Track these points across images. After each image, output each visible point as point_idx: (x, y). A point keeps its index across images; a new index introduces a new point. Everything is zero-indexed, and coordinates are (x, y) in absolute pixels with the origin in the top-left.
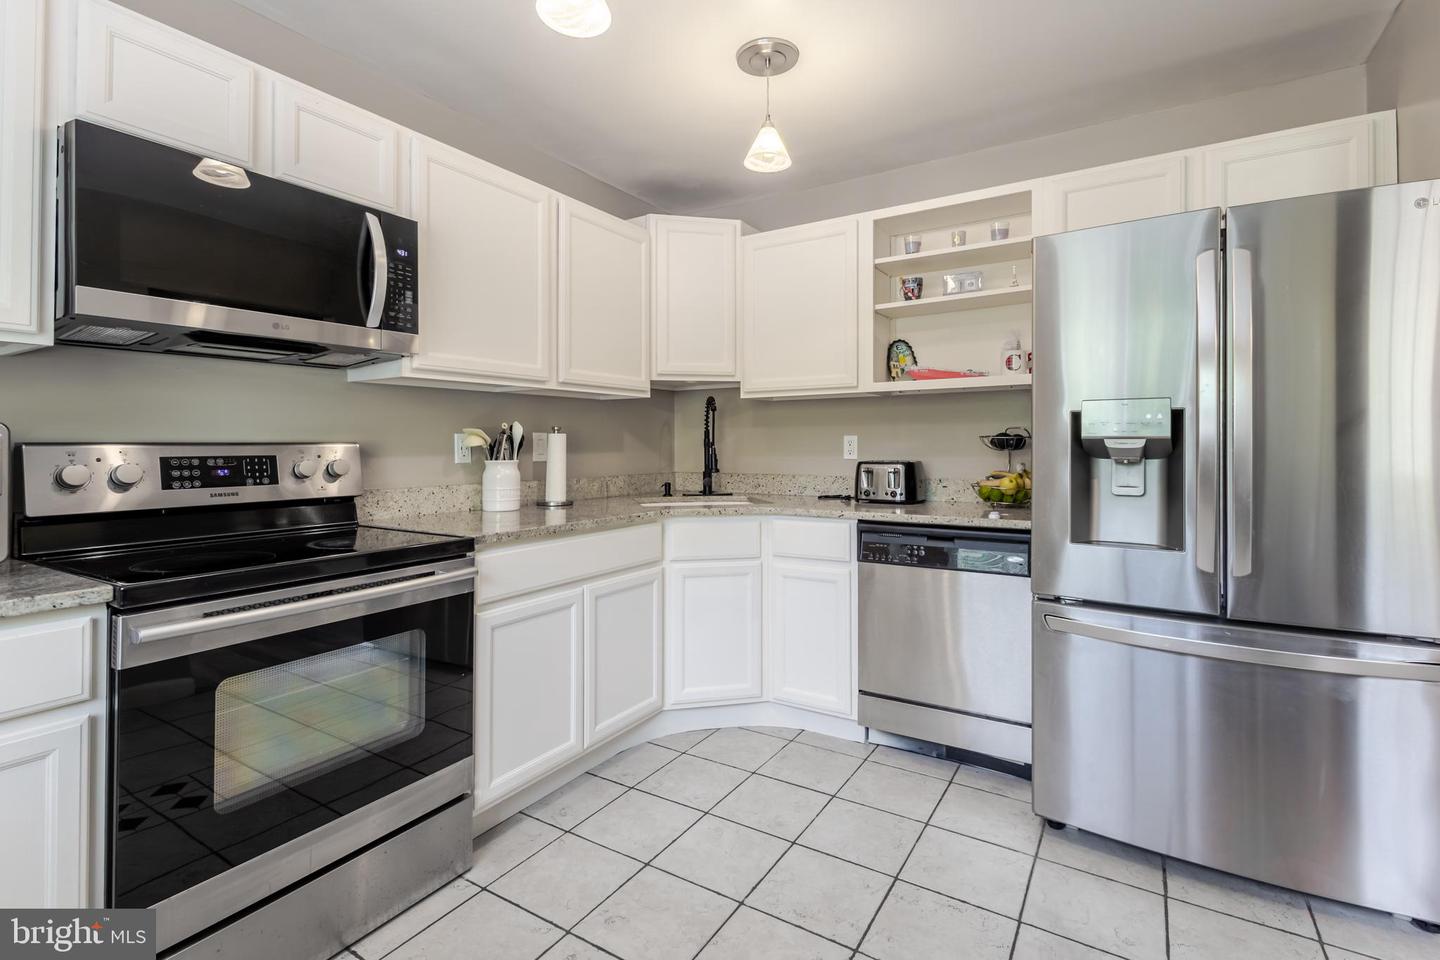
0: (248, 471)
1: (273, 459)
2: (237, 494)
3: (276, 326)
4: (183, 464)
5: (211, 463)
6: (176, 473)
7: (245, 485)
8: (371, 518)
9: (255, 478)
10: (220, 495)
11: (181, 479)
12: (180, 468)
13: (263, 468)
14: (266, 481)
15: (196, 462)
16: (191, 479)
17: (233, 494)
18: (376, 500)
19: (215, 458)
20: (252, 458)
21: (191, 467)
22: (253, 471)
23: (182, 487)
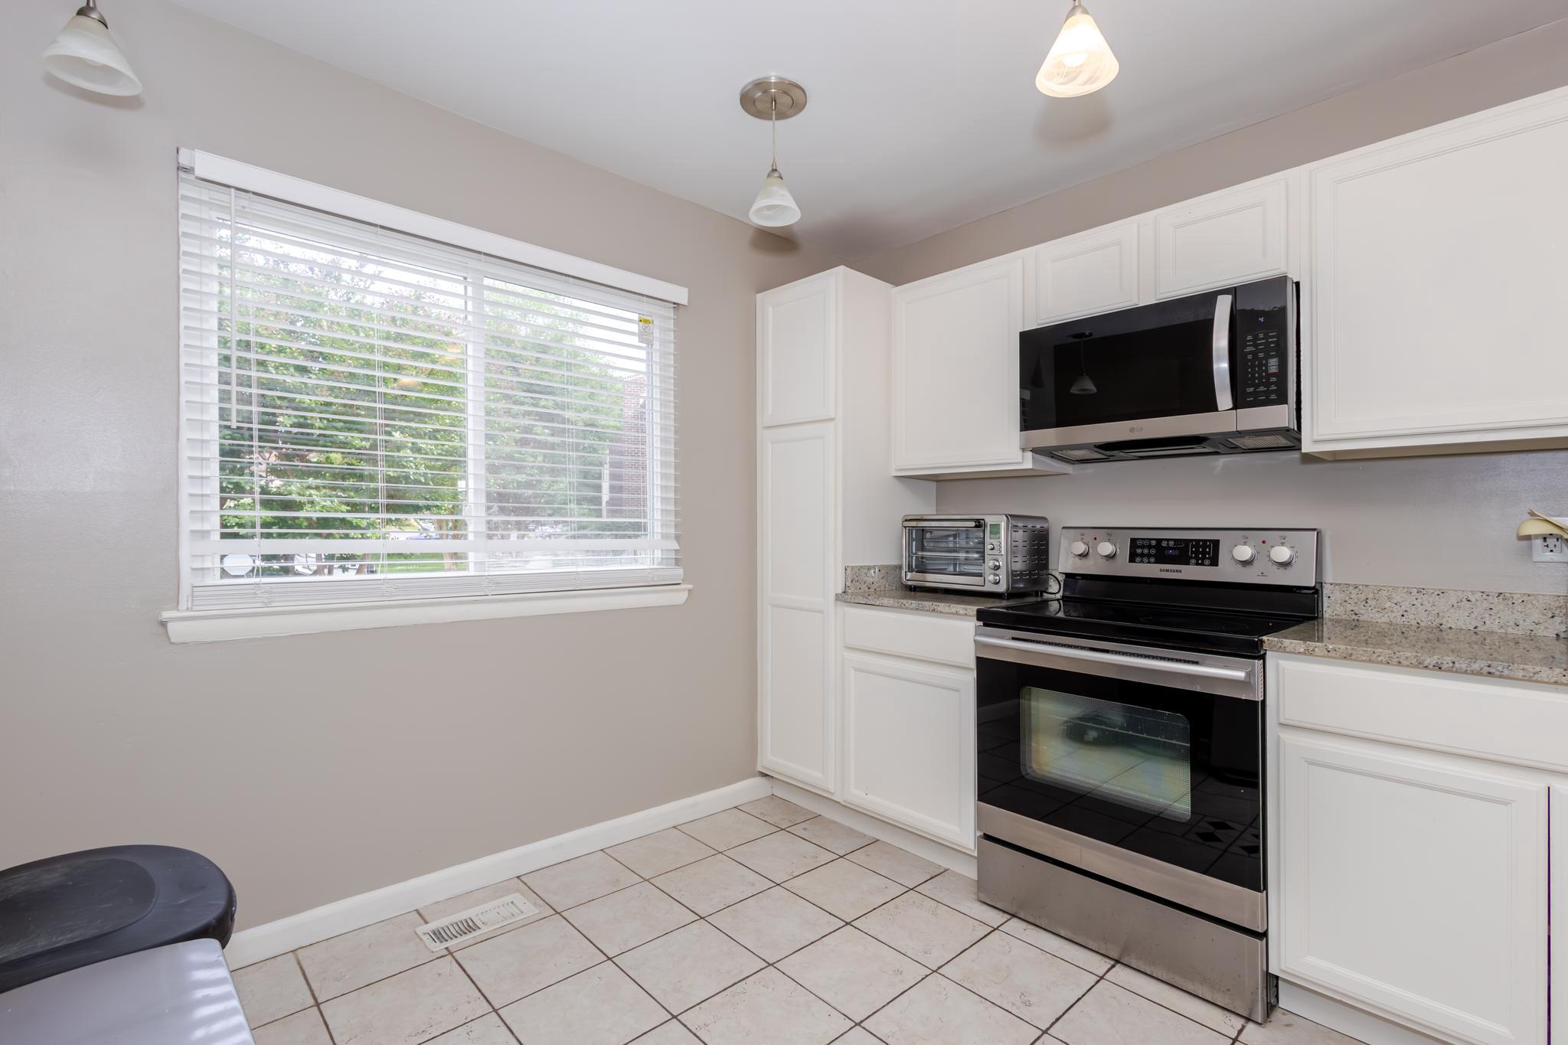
0: (1192, 552)
1: (1216, 543)
2: (1180, 571)
3: (1132, 430)
4: (1146, 543)
5: (1164, 544)
6: (1139, 551)
7: (1189, 564)
8: (1356, 617)
9: (1197, 558)
10: (1167, 571)
11: (1142, 555)
12: (1142, 547)
13: (1207, 551)
14: (1207, 562)
15: (1154, 543)
16: (1149, 556)
17: (1177, 571)
18: (1363, 597)
19: (1168, 540)
20: (1197, 541)
21: (1150, 547)
22: (1197, 553)
23: (1142, 562)
